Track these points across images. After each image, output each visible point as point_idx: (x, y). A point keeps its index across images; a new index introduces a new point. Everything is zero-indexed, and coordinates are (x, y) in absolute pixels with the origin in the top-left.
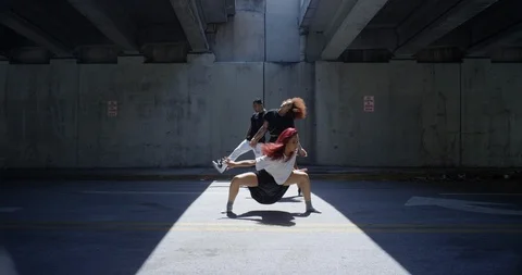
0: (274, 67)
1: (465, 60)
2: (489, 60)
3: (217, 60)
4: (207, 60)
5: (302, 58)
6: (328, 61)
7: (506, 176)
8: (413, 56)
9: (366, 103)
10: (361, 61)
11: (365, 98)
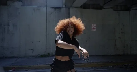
0: (51, 10)
4: (18, 4)
5: (64, 6)
8: (112, 8)
9: (92, 27)
10: (89, 8)
11: (92, 25)
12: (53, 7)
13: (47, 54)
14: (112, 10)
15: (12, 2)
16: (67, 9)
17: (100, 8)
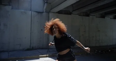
1: (90, 16)
2: (95, 17)
3: (12, 9)
6: (54, 13)
7: (110, 51)
8: (78, 14)
10: (62, 14)
12: (36, 11)
13: (31, 48)
14: (78, 15)
16: (47, 13)
17: (70, 14)
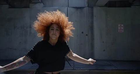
4: (39, 6)
9: (119, 28)
11: (119, 25)
15: (34, 4)
16: (90, 8)
